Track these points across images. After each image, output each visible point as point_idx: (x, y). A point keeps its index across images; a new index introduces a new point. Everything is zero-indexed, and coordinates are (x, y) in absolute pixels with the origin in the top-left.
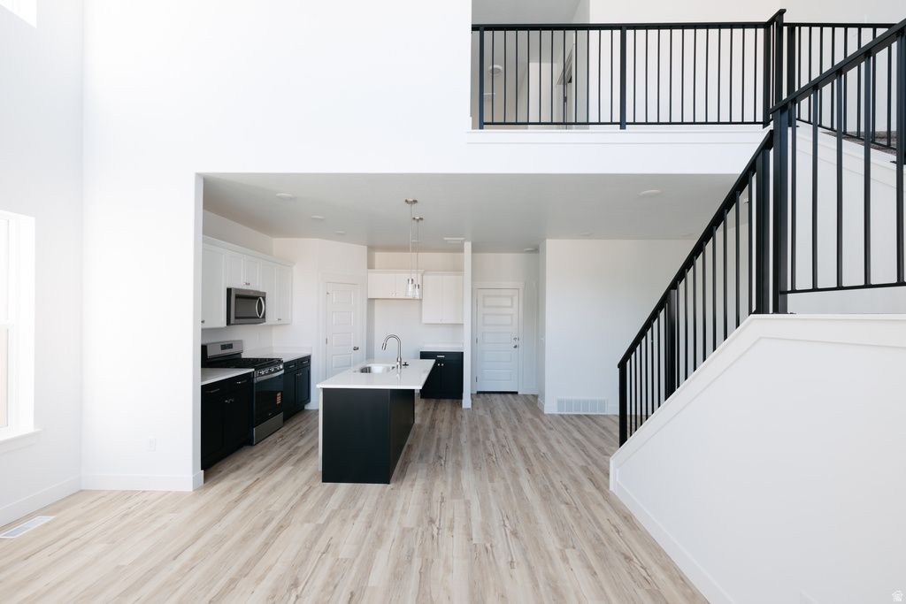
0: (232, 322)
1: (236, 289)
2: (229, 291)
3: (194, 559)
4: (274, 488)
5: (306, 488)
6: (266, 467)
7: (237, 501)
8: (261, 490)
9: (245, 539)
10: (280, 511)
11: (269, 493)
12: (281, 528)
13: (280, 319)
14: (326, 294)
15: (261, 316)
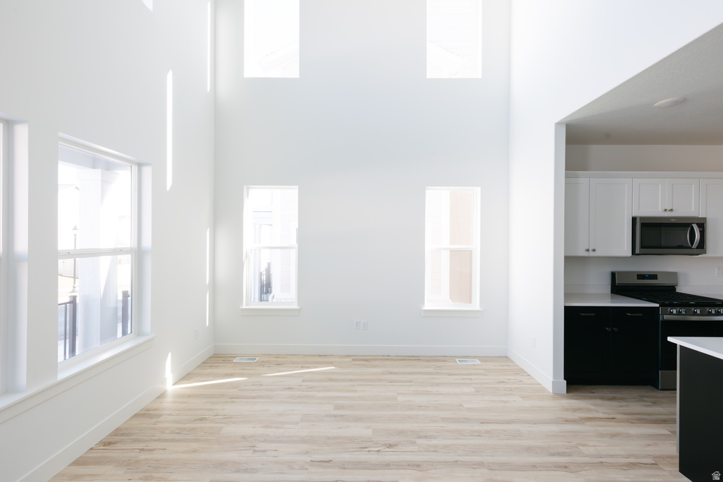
0: (637, 251)
1: (642, 218)
2: (634, 219)
3: (487, 432)
4: (613, 436)
5: (650, 461)
6: (639, 414)
7: (567, 421)
8: (600, 428)
9: (529, 449)
10: (587, 456)
11: (602, 435)
12: (565, 467)
15: (695, 246)
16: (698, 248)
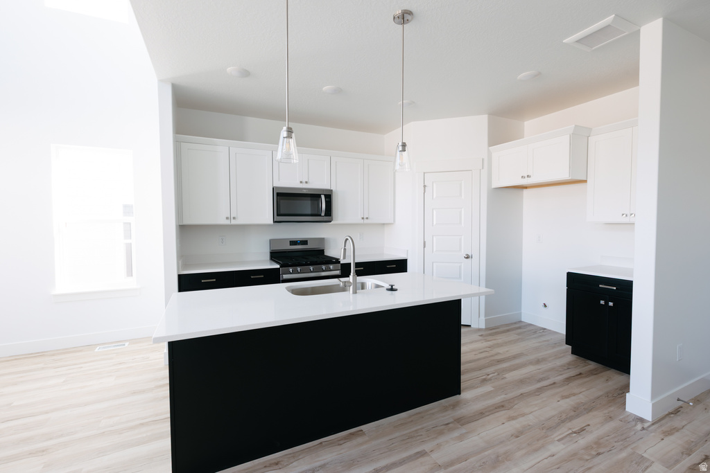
1: (280, 188)
2: (273, 190)
13: (367, 218)
14: (423, 188)
15: (323, 214)
16: (326, 215)
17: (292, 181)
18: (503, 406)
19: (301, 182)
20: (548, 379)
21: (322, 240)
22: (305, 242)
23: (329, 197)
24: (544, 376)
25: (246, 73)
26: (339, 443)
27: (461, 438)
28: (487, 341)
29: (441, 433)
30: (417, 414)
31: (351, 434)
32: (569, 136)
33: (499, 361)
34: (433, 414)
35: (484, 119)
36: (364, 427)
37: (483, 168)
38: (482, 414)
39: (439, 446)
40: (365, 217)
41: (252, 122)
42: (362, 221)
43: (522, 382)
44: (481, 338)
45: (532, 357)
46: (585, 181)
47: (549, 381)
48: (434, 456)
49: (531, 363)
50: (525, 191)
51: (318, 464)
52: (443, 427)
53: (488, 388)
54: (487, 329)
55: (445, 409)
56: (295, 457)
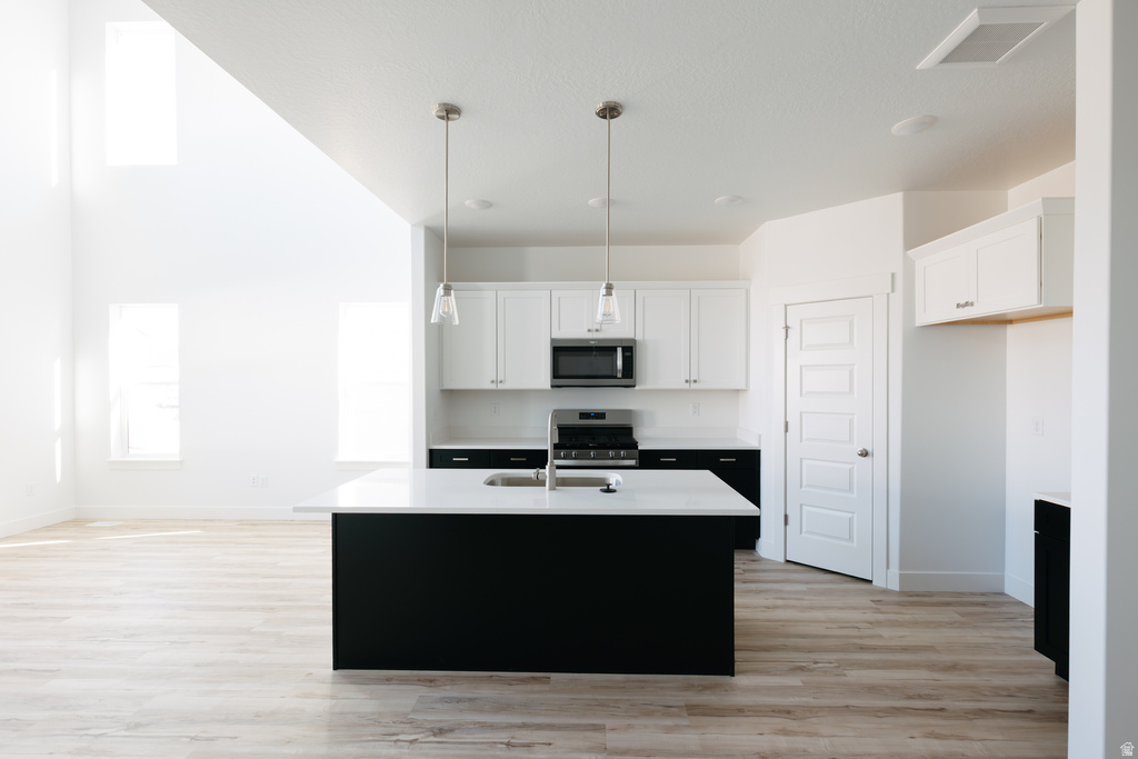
13: (695, 381)
14: (784, 330)
15: (619, 375)
16: (624, 377)
17: (576, 329)
18: (788, 712)
19: (589, 331)
20: (938, 699)
21: (628, 413)
22: (601, 415)
23: (629, 350)
24: (932, 692)
25: (487, 205)
26: (510, 683)
27: (669, 730)
28: (879, 611)
29: (649, 714)
30: (640, 681)
31: (533, 678)
32: (1035, 220)
33: (862, 648)
34: (662, 688)
35: (895, 201)
36: (555, 676)
37: (893, 291)
38: (740, 711)
39: (629, 727)
40: (692, 379)
41: (534, 254)
42: (687, 386)
43: (872, 689)
44: (873, 605)
45: (947, 658)
46: (1068, 313)
47: (935, 702)
48: (610, 735)
49: (932, 667)
50: (1011, 330)
51: (470, 695)
52: (660, 708)
53: (795, 681)
54: (902, 593)
55: (689, 687)
56: (453, 681)
